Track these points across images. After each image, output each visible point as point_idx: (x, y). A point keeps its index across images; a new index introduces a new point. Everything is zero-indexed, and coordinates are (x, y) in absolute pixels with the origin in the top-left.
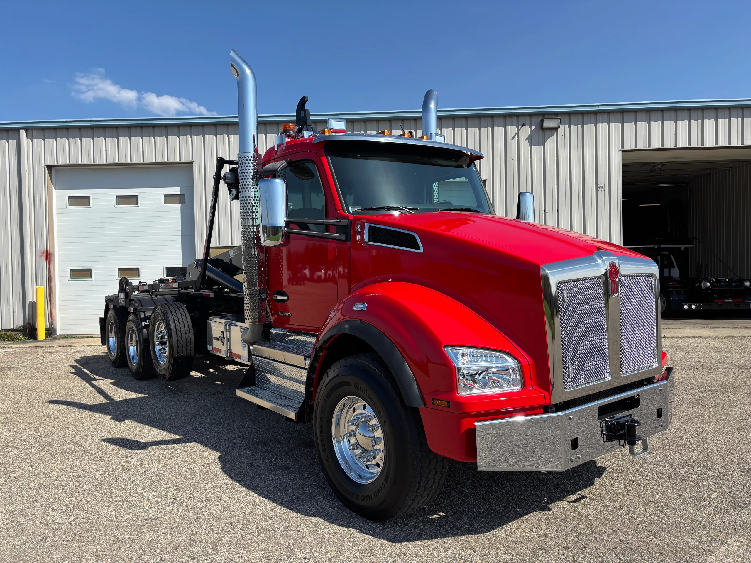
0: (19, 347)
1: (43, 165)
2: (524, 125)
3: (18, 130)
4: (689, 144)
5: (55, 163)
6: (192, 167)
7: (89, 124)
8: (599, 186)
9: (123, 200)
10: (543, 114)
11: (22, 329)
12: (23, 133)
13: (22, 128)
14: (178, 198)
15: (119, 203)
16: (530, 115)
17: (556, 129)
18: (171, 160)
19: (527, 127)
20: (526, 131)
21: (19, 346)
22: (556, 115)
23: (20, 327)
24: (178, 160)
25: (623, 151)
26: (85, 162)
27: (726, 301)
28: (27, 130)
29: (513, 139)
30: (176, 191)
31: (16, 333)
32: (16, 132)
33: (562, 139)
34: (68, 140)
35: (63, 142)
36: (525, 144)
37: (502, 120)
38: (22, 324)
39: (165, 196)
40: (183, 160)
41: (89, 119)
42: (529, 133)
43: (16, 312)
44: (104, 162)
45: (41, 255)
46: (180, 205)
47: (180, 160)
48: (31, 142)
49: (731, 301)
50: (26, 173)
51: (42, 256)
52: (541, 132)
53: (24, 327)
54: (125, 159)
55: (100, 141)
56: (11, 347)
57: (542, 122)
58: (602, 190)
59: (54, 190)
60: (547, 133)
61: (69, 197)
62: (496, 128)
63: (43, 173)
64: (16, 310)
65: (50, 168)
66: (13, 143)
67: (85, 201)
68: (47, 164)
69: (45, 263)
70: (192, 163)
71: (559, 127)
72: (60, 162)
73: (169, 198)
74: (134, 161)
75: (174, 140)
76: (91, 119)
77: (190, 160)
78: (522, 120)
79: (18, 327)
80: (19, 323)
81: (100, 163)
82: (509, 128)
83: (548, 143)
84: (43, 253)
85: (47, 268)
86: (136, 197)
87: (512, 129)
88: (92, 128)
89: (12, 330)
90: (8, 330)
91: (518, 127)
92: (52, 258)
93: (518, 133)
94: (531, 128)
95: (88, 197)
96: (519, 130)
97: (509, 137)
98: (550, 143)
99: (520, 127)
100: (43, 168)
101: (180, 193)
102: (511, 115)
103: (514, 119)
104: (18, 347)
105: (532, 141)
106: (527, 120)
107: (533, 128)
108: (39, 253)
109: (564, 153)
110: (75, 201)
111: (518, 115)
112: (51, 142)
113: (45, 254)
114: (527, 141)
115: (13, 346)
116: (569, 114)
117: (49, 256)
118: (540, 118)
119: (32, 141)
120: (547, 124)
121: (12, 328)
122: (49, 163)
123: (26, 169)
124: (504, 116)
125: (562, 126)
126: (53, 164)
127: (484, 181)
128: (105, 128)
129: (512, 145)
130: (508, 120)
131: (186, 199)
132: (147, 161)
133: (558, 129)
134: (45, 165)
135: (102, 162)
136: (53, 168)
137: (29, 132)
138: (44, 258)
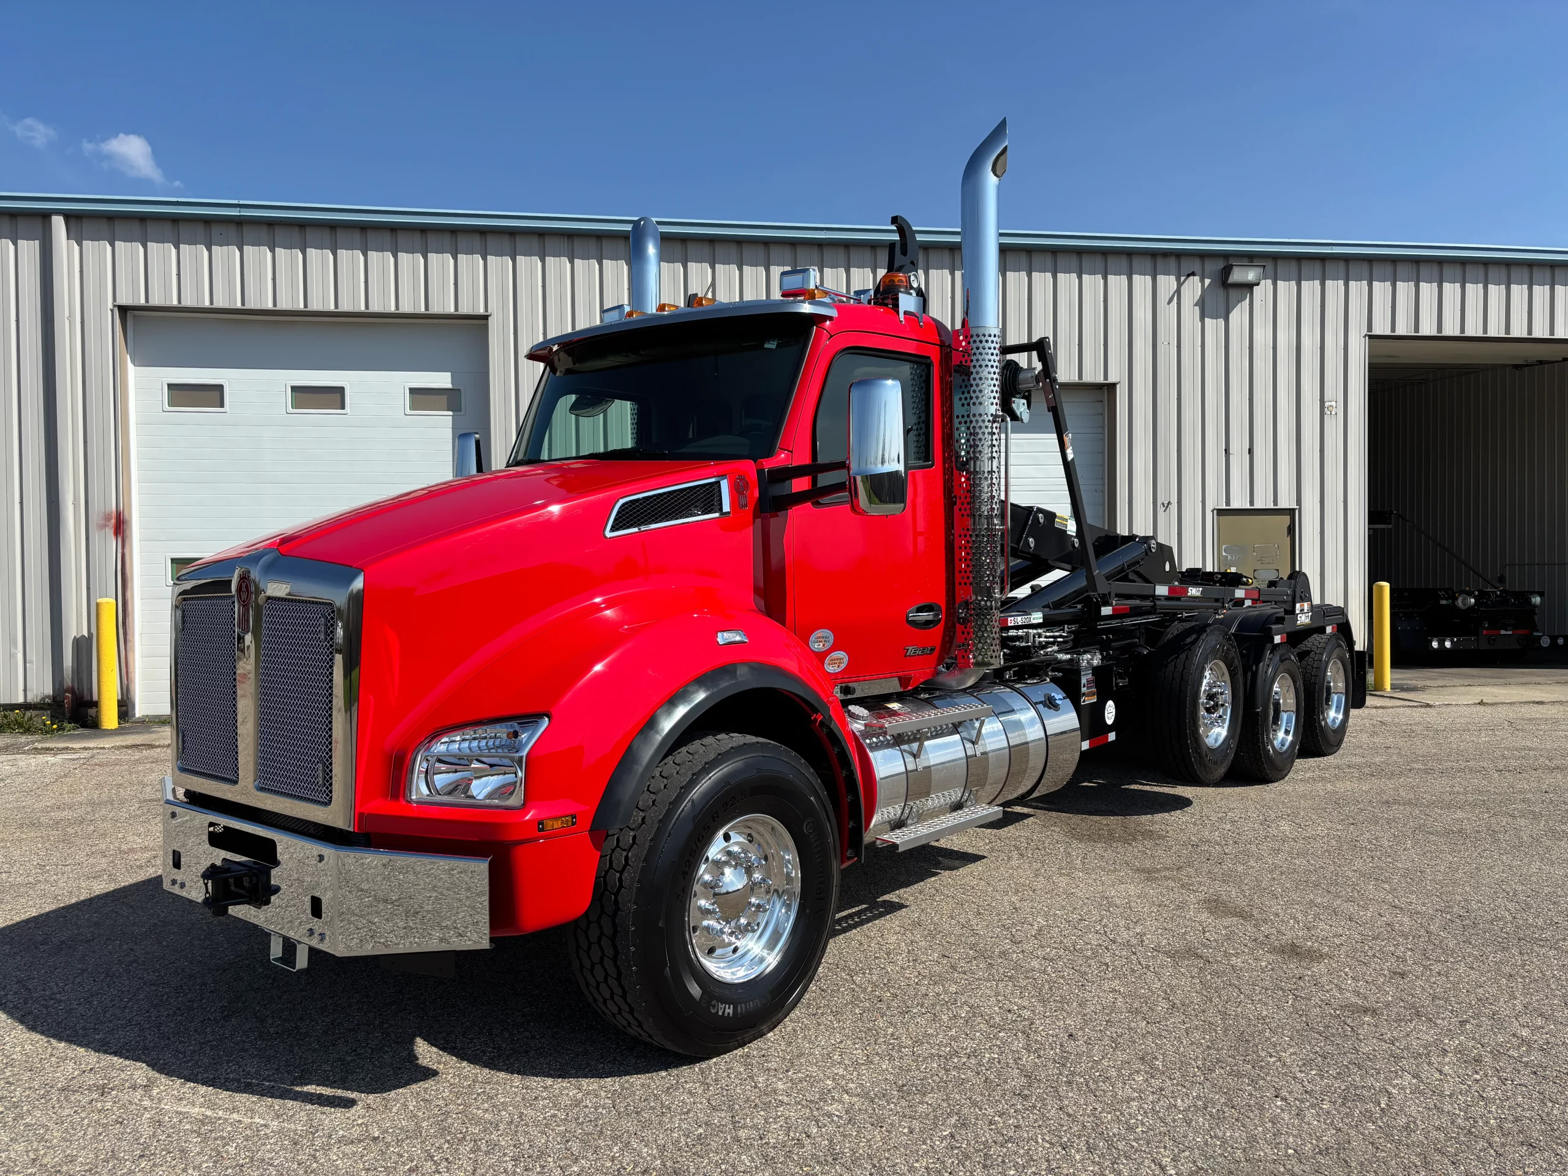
0: (89, 748)
1: (110, 306)
2: (1193, 274)
3: (45, 216)
4: (1485, 330)
5: (142, 301)
6: (485, 329)
7: (232, 212)
8: (1327, 404)
9: (304, 396)
10: (1226, 255)
11: (49, 704)
12: (58, 224)
13: (58, 212)
14: (445, 397)
15: (296, 404)
16: (1203, 255)
17: (1249, 287)
18: (435, 309)
19: (1197, 278)
20: (1193, 288)
21: (87, 745)
22: (1251, 258)
23: (43, 699)
24: (452, 310)
25: (1371, 337)
26: (220, 303)
27: (1503, 632)
28: (70, 217)
29: (1169, 303)
30: (442, 380)
31: (34, 713)
32: (38, 224)
33: (1261, 308)
34: (177, 248)
35: (163, 253)
36: (1190, 312)
37: (1148, 263)
38: (49, 691)
39: (413, 391)
40: (464, 310)
41: (236, 202)
42: (1200, 293)
43: (31, 662)
44: (270, 305)
45: (102, 522)
46: (451, 413)
47: (456, 310)
48: (76, 248)
49: (1510, 633)
50: (67, 322)
51: (105, 526)
52: (1221, 293)
53: (54, 698)
54: (322, 301)
55: (258, 256)
56: (67, 748)
57: (1227, 271)
58: (1333, 413)
59: (130, 365)
60: (1233, 294)
61: (170, 386)
62: (1136, 278)
63: (106, 323)
64: (32, 655)
65: (125, 311)
66: (30, 248)
67: (213, 395)
68: (119, 302)
69: (113, 542)
70: (485, 318)
71: (1258, 284)
72: (156, 301)
73: (421, 397)
74: (345, 307)
75: (441, 262)
76: (242, 202)
77: (482, 311)
78: (1187, 265)
79: (38, 700)
80: (42, 687)
81: (258, 307)
82: (1161, 278)
83: (1234, 316)
84: (107, 518)
85: (119, 554)
86: (341, 390)
87: (1167, 283)
88: (239, 223)
89: (26, 706)
90: (12, 707)
91: (1178, 279)
92: (128, 532)
93: (1178, 291)
94: (1202, 281)
95: (219, 388)
96: (1180, 285)
97: (1162, 298)
98: (1238, 315)
99: (1183, 278)
100: (110, 313)
101: (450, 386)
102: (1166, 254)
103: (1172, 263)
104: (85, 749)
105: (1205, 308)
106: (1196, 265)
107: (1207, 282)
108: (96, 520)
109: (1263, 335)
110: (181, 394)
111: (1179, 255)
112: (129, 251)
113: (113, 521)
114: (1197, 308)
115: (70, 746)
116: (1275, 257)
117: (120, 526)
118: (1220, 264)
119: (80, 245)
120: (1238, 275)
121: (21, 700)
122: (123, 301)
123: (67, 314)
124: (1154, 254)
125: (1263, 282)
126: (136, 303)
127: (1112, 387)
128: (271, 224)
129: (1166, 315)
130: (1160, 262)
131: (466, 400)
132: (375, 307)
133: (1255, 288)
134: (114, 306)
135: (264, 307)
136: (128, 314)
137: (73, 223)
138: (110, 532)
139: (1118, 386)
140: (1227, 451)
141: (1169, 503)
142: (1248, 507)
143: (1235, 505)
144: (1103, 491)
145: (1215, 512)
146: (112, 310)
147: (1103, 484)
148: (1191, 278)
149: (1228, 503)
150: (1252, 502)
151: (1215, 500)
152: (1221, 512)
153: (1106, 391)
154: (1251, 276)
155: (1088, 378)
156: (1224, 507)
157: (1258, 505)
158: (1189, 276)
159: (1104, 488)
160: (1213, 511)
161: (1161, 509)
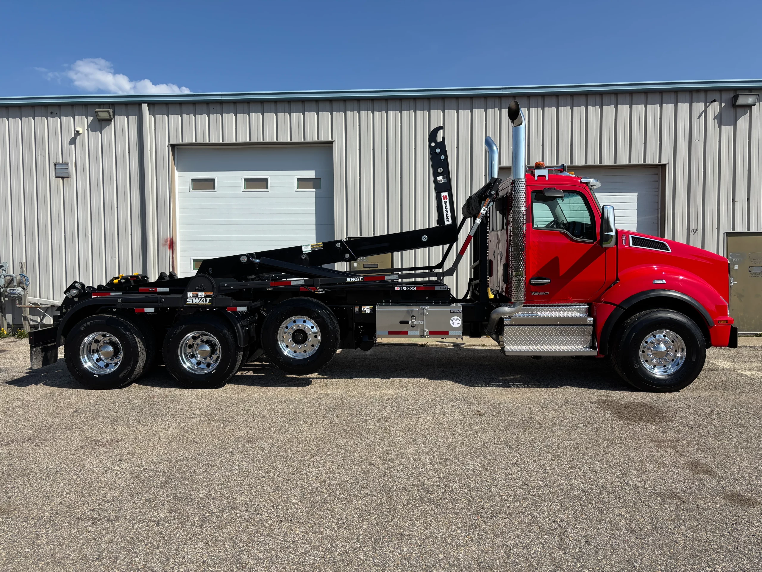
1: (167, 144)
2: (715, 101)
3: (140, 104)
5: (181, 142)
6: (332, 148)
7: (219, 98)
9: (250, 183)
10: (735, 89)
12: (145, 107)
13: (145, 102)
14: (312, 182)
15: (246, 188)
16: (721, 90)
17: (749, 107)
18: (308, 139)
19: (717, 103)
20: (714, 109)
22: (750, 90)
24: (316, 140)
26: (213, 141)
28: (150, 104)
29: (699, 117)
30: (311, 174)
32: (137, 107)
33: (757, 118)
34: (195, 116)
35: (189, 119)
36: (712, 124)
37: (687, 96)
39: (299, 180)
40: (322, 139)
41: (220, 93)
42: (719, 110)
44: (234, 141)
45: (164, 243)
46: (314, 190)
47: (318, 139)
48: (153, 118)
50: (149, 152)
51: (165, 245)
52: (732, 111)
54: (257, 138)
55: (229, 118)
57: (736, 98)
59: (176, 172)
60: (739, 111)
61: (193, 180)
62: (680, 105)
63: (166, 153)
65: (173, 146)
66: (133, 119)
67: (210, 184)
68: (171, 142)
69: (168, 252)
70: (332, 143)
71: (754, 105)
72: (186, 141)
73: (302, 183)
74: (267, 140)
75: (312, 116)
76: (222, 93)
77: (330, 139)
78: (711, 96)
81: (229, 142)
82: (695, 105)
83: (740, 123)
84: (166, 241)
85: (171, 258)
86: (266, 180)
87: (698, 107)
88: (221, 103)
91: (705, 104)
92: (175, 248)
93: (705, 111)
94: (720, 105)
95: (213, 180)
96: (706, 107)
97: (696, 114)
98: (742, 123)
99: (708, 104)
100: (167, 147)
101: (314, 177)
102: (698, 90)
103: (702, 95)
105: (720, 120)
106: (717, 96)
107: (723, 105)
108: (161, 242)
109: (757, 134)
110: (198, 184)
111: (706, 91)
112: (175, 119)
113: (169, 242)
114: (716, 120)
117: (171, 245)
118: (732, 95)
120: (742, 100)
122: (173, 142)
123: (149, 149)
124: (691, 91)
125: (757, 104)
126: (178, 143)
127: (664, 165)
128: (235, 102)
129: (698, 125)
130: (695, 95)
131: (323, 183)
132: (281, 140)
133: (753, 107)
134: (169, 144)
135: (231, 142)
136: (175, 148)
137: (151, 107)
138: (167, 247)
139: (667, 166)
140: (734, 200)
141: (697, 229)
142: (746, 231)
143: (738, 230)
144: (658, 223)
145: (725, 234)
146: (168, 146)
147: (658, 220)
148: (713, 103)
149: (733, 228)
150: (748, 228)
151: (725, 228)
152: (729, 234)
153: (660, 168)
154: (750, 100)
155: (649, 161)
156: (731, 231)
157: (752, 230)
158: (712, 102)
159: (658, 221)
160: (724, 234)
161: (692, 233)
